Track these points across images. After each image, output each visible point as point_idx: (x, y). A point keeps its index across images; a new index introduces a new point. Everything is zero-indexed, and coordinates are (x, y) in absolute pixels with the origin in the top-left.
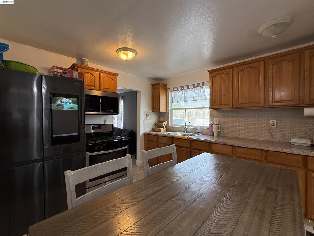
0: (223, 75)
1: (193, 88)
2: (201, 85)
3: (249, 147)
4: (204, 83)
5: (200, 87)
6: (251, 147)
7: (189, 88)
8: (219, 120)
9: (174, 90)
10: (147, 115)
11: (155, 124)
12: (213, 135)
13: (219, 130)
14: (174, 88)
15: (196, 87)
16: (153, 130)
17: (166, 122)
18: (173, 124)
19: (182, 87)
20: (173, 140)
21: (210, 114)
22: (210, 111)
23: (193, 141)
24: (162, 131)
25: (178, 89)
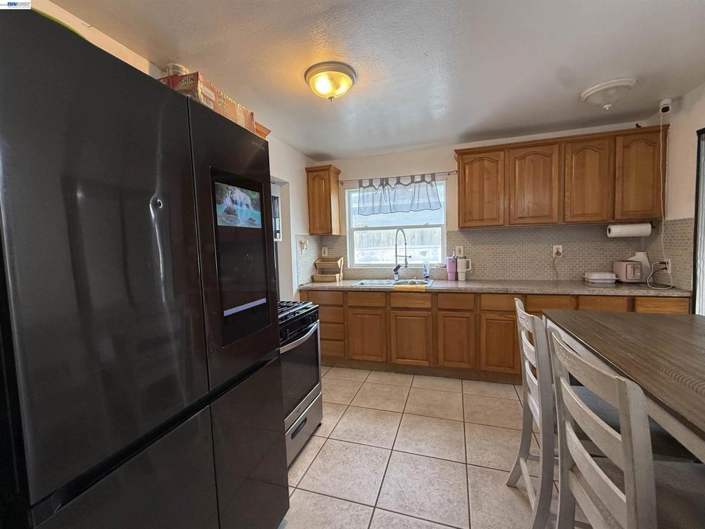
1: (409, 184)
2: (428, 179)
4: (434, 174)
5: (427, 182)
6: (554, 293)
7: (402, 184)
8: (466, 249)
9: (361, 186)
10: (301, 243)
11: (315, 264)
12: (457, 279)
13: (468, 267)
14: (361, 182)
15: (416, 182)
16: (313, 280)
17: (342, 258)
18: (356, 263)
19: (382, 180)
20: (388, 296)
21: (447, 239)
22: (447, 232)
23: (439, 294)
24: (338, 280)
25: (374, 184)
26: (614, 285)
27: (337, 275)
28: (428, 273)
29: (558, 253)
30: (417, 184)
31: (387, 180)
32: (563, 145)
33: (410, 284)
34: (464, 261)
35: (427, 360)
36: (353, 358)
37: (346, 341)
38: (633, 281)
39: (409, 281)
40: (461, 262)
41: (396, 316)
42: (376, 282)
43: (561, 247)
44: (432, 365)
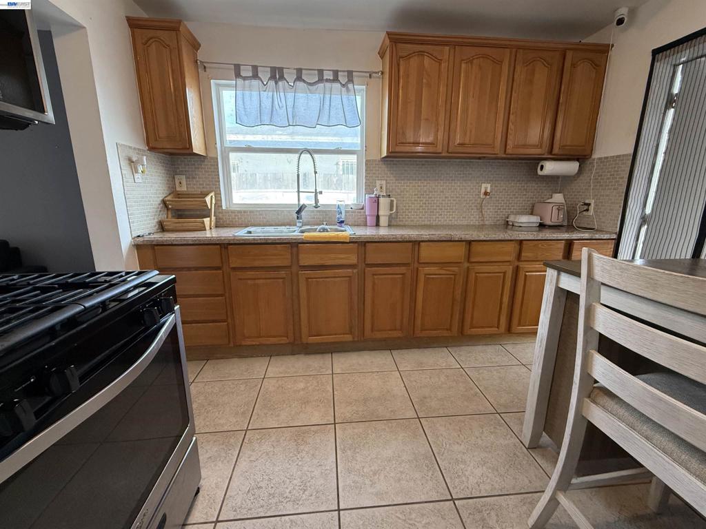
0: (427, 61)
1: (315, 83)
2: (343, 78)
3: (497, 239)
4: (352, 72)
5: (341, 83)
7: (304, 81)
8: (388, 185)
9: (238, 75)
10: (130, 161)
11: (164, 202)
12: (377, 225)
13: (391, 210)
14: (237, 68)
15: (326, 82)
16: (162, 227)
17: (213, 194)
18: (234, 202)
19: (273, 70)
20: (295, 249)
21: (366, 170)
22: (366, 161)
23: (367, 244)
24: (208, 228)
25: (260, 75)
26: (537, 229)
27: (207, 220)
28: (343, 217)
29: (486, 193)
30: (328, 85)
31: (281, 70)
32: (514, 50)
33: (320, 231)
34: (388, 200)
35: (351, 333)
36: (243, 343)
37: (229, 320)
38: (556, 224)
39: (319, 227)
40: (384, 202)
41: (307, 278)
42: (271, 229)
43: (489, 186)
44: (356, 339)
